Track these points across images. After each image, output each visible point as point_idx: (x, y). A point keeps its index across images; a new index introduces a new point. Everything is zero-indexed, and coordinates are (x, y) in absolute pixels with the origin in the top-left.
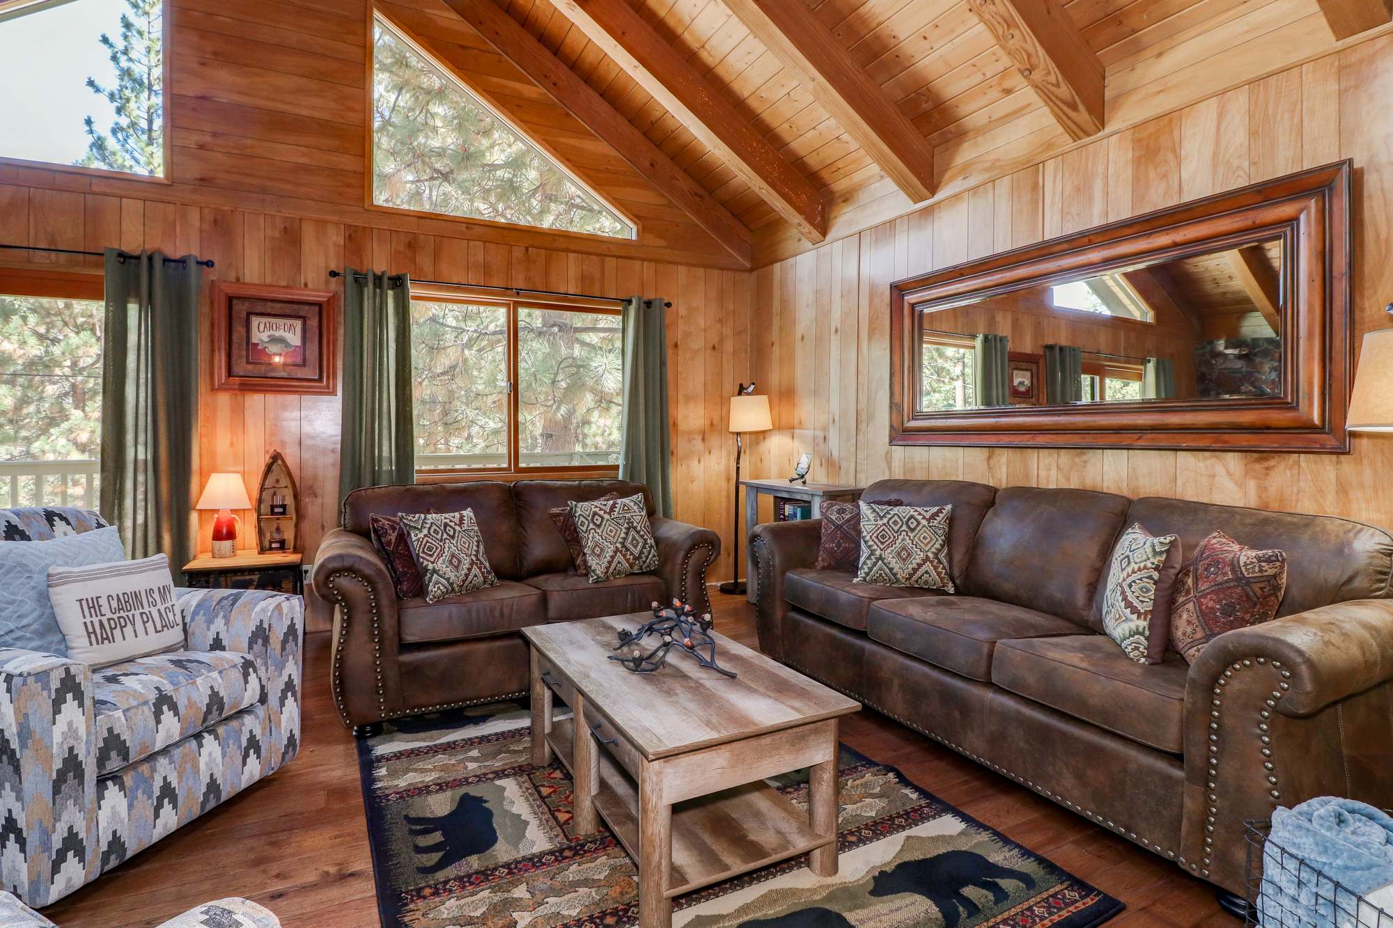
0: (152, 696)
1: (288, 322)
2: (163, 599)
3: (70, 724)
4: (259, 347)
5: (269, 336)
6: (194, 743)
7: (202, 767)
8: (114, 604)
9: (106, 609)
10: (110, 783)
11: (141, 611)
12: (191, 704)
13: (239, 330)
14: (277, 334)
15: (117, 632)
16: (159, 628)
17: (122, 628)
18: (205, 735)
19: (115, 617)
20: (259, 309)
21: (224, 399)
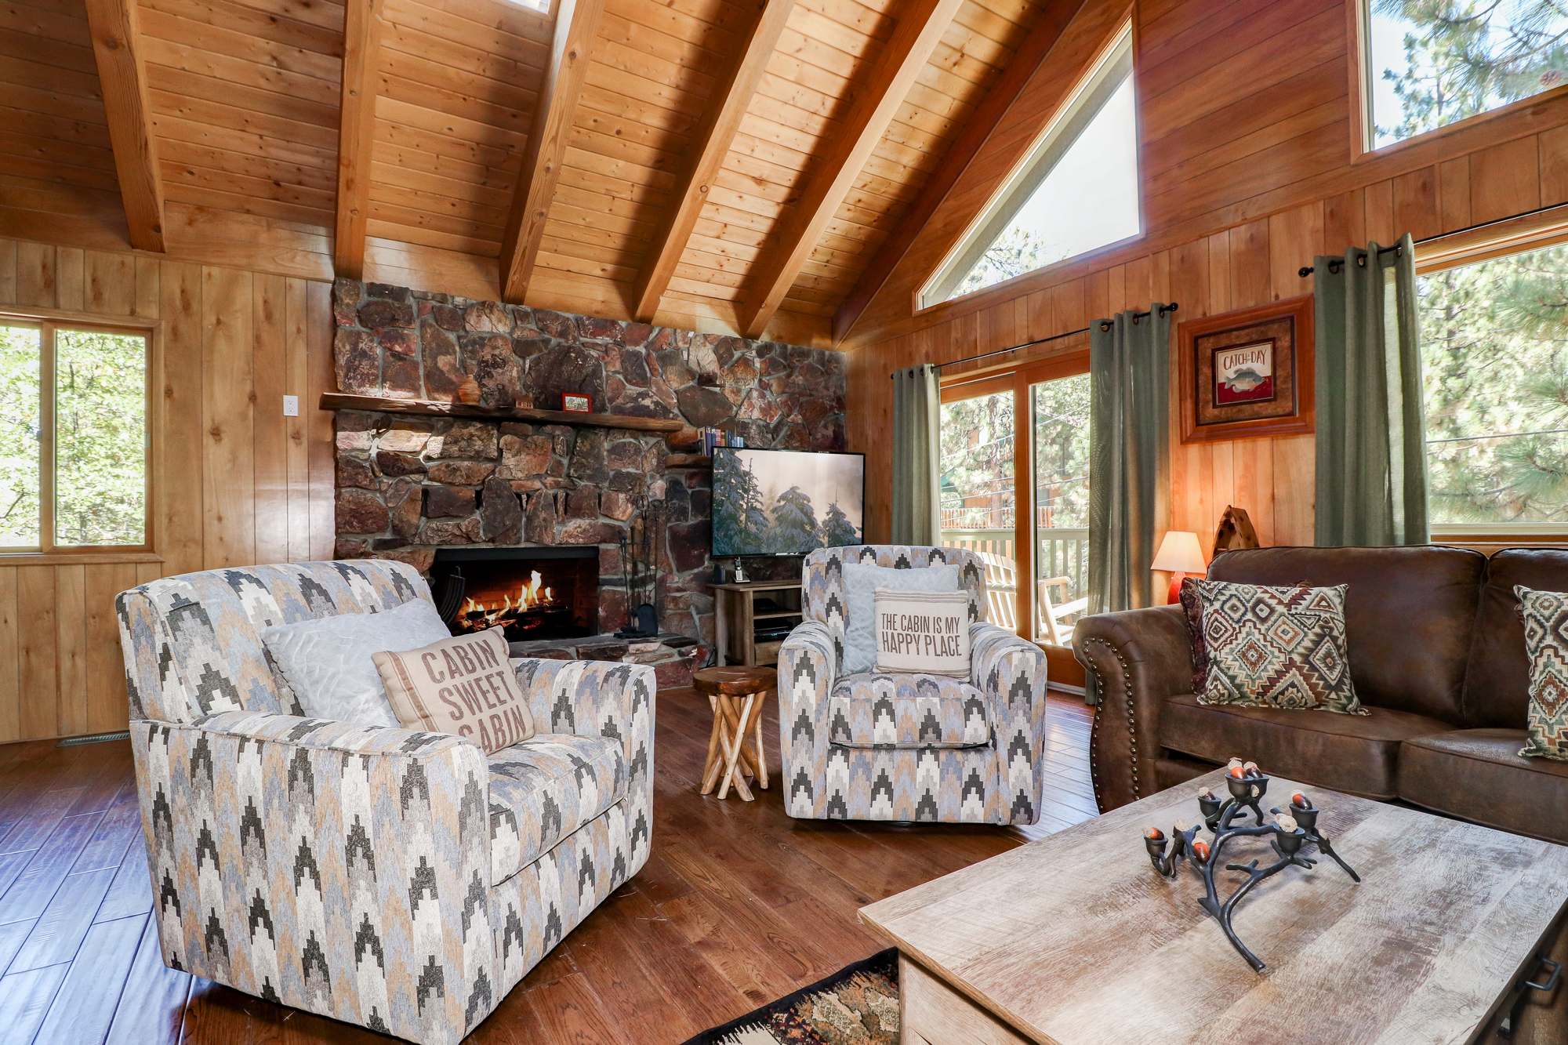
0: (876, 699)
1: (1256, 349)
2: (949, 627)
3: (804, 692)
4: (1226, 387)
5: (1236, 372)
6: (914, 755)
7: (919, 779)
8: (906, 623)
9: (898, 625)
10: (839, 752)
12: (907, 717)
13: (1206, 370)
14: (1244, 367)
15: (903, 646)
17: (908, 643)
18: (928, 752)
19: (904, 633)
20: (1224, 342)
21: (1194, 451)
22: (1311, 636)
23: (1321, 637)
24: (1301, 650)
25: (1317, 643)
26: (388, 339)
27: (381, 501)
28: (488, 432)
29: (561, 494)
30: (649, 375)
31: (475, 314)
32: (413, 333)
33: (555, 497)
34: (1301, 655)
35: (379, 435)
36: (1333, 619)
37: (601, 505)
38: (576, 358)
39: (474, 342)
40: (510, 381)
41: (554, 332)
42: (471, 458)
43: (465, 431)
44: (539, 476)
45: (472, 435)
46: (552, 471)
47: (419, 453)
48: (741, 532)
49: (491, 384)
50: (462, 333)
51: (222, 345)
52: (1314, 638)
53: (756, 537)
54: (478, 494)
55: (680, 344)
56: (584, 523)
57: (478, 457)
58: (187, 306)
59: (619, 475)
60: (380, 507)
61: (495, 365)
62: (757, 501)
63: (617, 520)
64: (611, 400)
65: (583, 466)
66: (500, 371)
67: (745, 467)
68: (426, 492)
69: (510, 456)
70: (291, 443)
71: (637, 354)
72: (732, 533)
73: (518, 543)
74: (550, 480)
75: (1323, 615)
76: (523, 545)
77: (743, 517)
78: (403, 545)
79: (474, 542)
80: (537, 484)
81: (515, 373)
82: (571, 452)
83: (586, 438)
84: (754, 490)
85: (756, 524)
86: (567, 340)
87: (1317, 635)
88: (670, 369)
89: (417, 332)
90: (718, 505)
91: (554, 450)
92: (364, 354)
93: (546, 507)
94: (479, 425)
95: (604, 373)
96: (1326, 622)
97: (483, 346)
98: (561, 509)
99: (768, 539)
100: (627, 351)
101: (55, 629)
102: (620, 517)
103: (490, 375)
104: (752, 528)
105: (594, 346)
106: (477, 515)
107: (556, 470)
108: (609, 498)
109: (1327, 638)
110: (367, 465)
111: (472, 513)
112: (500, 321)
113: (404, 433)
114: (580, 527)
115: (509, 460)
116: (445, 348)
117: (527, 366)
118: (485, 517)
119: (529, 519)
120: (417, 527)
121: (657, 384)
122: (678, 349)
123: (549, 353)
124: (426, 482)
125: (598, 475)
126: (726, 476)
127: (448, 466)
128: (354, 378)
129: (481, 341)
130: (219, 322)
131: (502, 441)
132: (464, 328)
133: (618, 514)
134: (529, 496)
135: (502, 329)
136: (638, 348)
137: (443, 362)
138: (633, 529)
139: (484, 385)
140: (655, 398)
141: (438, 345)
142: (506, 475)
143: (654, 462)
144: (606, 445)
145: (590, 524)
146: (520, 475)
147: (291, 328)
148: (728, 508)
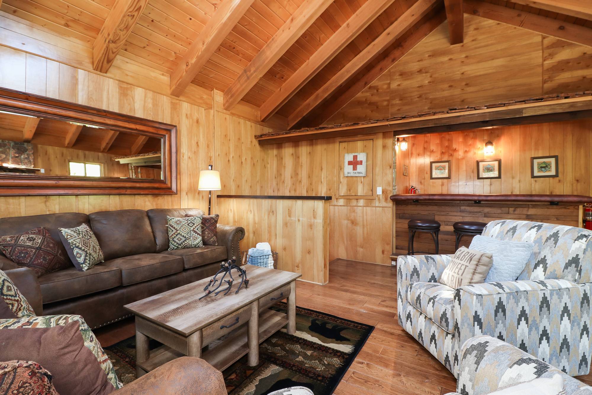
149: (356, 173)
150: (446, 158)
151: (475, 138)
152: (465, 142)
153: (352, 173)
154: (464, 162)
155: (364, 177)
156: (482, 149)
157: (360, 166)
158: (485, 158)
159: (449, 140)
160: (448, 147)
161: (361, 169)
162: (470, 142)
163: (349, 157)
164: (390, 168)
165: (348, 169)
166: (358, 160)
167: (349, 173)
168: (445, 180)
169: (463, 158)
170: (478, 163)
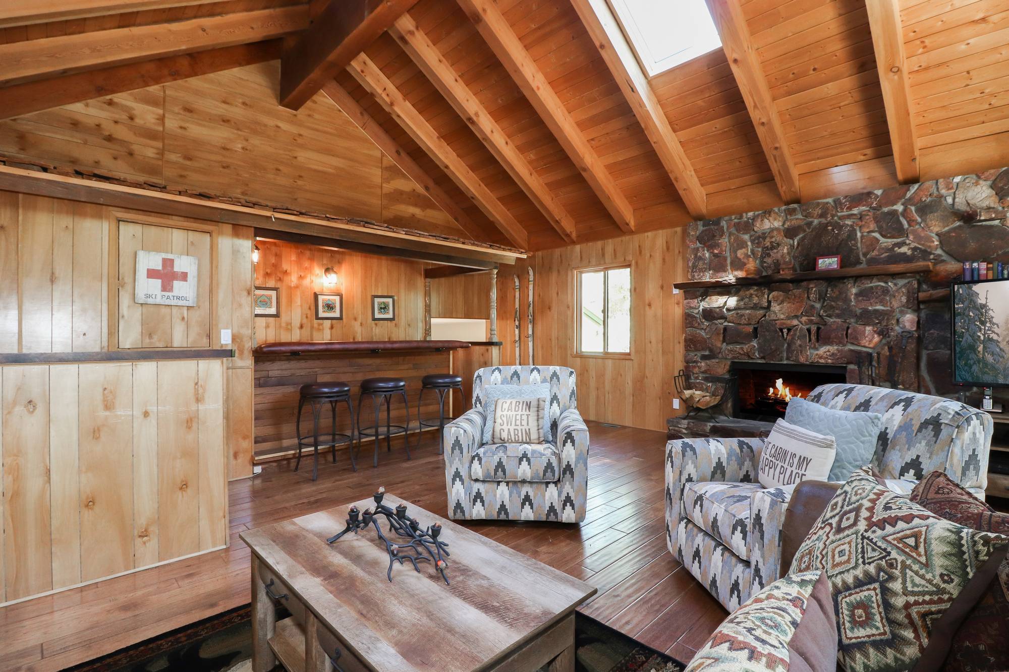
11: (783, 464)
16: (785, 483)
22: (859, 572)
23: (869, 579)
24: (838, 581)
25: (859, 584)
26: (710, 248)
27: (704, 334)
28: (762, 291)
29: (814, 328)
30: (906, 225)
31: (759, 220)
32: (724, 241)
33: (809, 331)
34: (835, 585)
35: (703, 300)
36: (905, 566)
37: (848, 335)
38: (833, 230)
39: (759, 237)
40: (782, 256)
41: (815, 216)
42: (752, 308)
43: (747, 293)
44: (796, 317)
45: (751, 295)
46: (806, 312)
47: (723, 307)
48: (979, 361)
49: (769, 260)
50: (752, 233)
51: (651, 265)
52: (861, 576)
53: (993, 368)
54: (755, 329)
55: (943, 192)
56: (833, 349)
57: (755, 307)
58: (640, 252)
59: (865, 312)
60: (703, 338)
61: (772, 248)
62: (993, 332)
63: (865, 347)
64: (865, 255)
65: (832, 307)
66: (775, 251)
67: (981, 300)
68: (725, 329)
69: (776, 305)
70: (676, 306)
71: (894, 213)
72: (972, 362)
73: (781, 360)
74: (804, 319)
75: (894, 554)
76: (785, 362)
77: (981, 348)
78: (714, 358)
79: (752, 359)
80: (795, 322)
81: (785, 251)
82: (822, 297)
83: (836, 286)
84: (991, 322)
85: (993, 354)
86: (826, 218)
87: (866, 573)
88: (930, 216)
89: (727, 240)
90: (959, 337)
91: (808, 298)
92: (700, 258)
93: (801, 337)
94: (756, 288)
95: (859, 234)
96: (891, 566)
97: (764, 238)
98: (813, 338)
99: (1005, 369)
100: (884, 213)
101: (604, 383)
102: (867, 344)
103: (769, 255)
104: (990, 358)
105: (849, 217)
106: (755, 343)
107: (810, 311)
108: (855, 330)
109: (877, 585)
110: (698, 316)
111: (751, 341)
112: (775, 219)
113: (714, 298)
114: (829, 351)
115: (775, 307)
116: (743, 245)
117: (796, 243)
118: (759, 344)
119: (789, 345)
120: (721, 349)
121: (914, 233)
122: (941, 197)
123: (812, 231)
124: (726, 324)
125: (846, 312)
126: (965, 310)
127: (737, 314)
128: (696, 272)
129: (763, 236)
130: (651, 256)
131: (771, 296)
132: (754, 230)
133: (865, 342)
134: (789, 330)
135: (777, 224)
136: (895, 207)
137: (740, 253)
138: (878, 354)
139: (765, 262)
140: (913, 245)
141: (738, 245)
142: (773, 317)
143: (904, 299)
144: (854, 291)
145: (837, 350)
146: (782, 316)
147: (677, 252)
148: (967, 339)
149: (172, 298)
150: (271, 283)
151: (311, 259)
152: (299, 262)
153: (159, 297)
154: (298, 293)
155: (189, 308)
156: (321, 277)
157: (182, 283)
158: (325, 290)
159: (276, 255)
160: (276, 266)
161: (185, 291)
162: (307, 264)
163: (150, 260)
164: (249, 294)
165: (148, 288)
166: (176, 269)
167: (148, 296)
168: (272, 319)
169: (297, 287)
170: (316, 296)
